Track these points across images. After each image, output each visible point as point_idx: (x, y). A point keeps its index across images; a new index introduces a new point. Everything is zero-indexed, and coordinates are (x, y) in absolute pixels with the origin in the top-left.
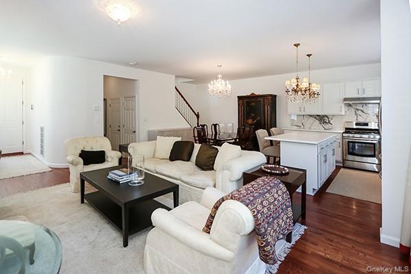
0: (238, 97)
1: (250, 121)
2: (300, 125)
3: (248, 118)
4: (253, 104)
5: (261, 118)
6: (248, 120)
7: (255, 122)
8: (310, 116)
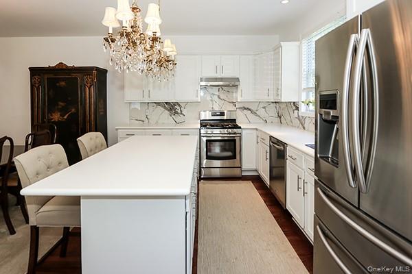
0: (31, 69)
1: (56, 117)
3: (51, 111)
4: (63, 83)
5: (77, 110)
6: (52, 115)
7: (65, 117)
8: (158, 104)
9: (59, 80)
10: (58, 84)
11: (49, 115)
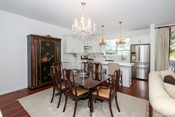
2: (67, 59)
4: (48, 44)
5: (54, 56)
6: (43, 59)
7: (49, 60)
8: (71, 53)
9: (46, 43)
10: (46, 45)
11: (42, 59)
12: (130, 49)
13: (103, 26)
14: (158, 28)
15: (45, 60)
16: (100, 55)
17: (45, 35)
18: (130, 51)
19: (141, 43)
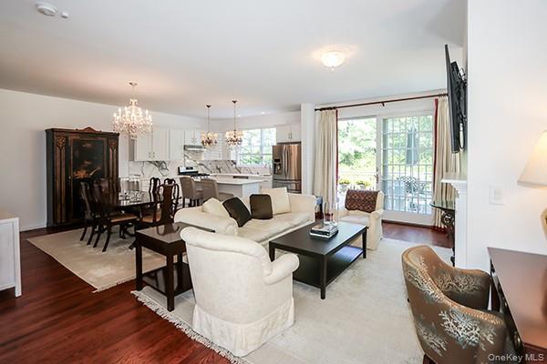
2: (140, 173)
4: (88, 145)
5: (103, 167)
6: (77, 173)
7: (91, 174)
8: (151, 162)
9: (84, 142)
10: (84, 146)
11: (75, 173)
12: (271, 152)
13: (208, 106)
14: (321, 110)
15: (82, 174)
16: (230, 166)
17: (81, 128)
18: (271, 156)
19: (292, 141)
